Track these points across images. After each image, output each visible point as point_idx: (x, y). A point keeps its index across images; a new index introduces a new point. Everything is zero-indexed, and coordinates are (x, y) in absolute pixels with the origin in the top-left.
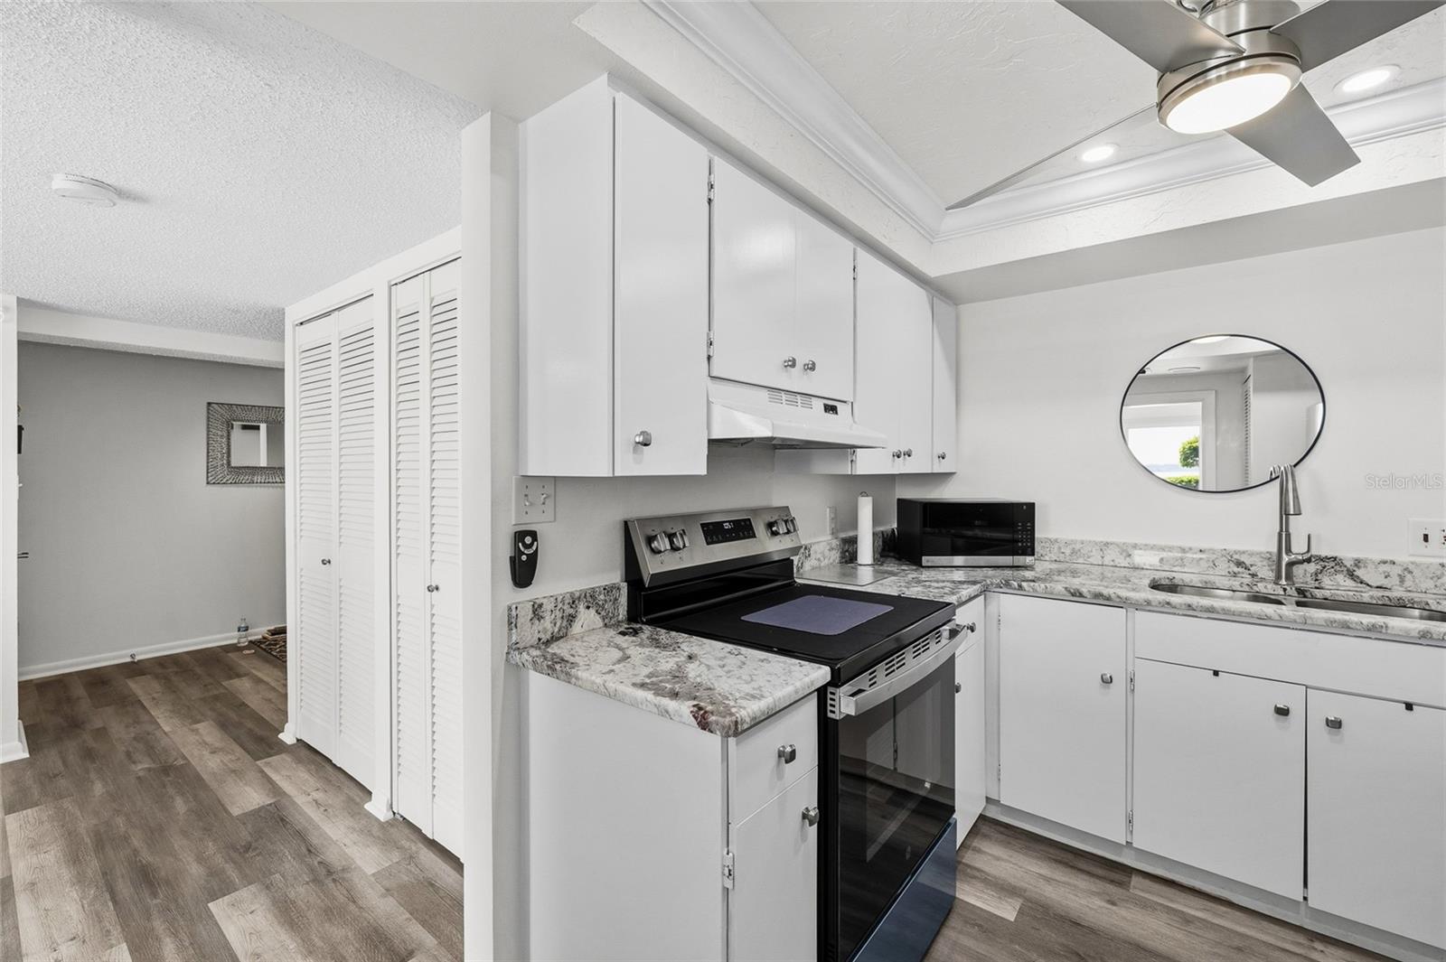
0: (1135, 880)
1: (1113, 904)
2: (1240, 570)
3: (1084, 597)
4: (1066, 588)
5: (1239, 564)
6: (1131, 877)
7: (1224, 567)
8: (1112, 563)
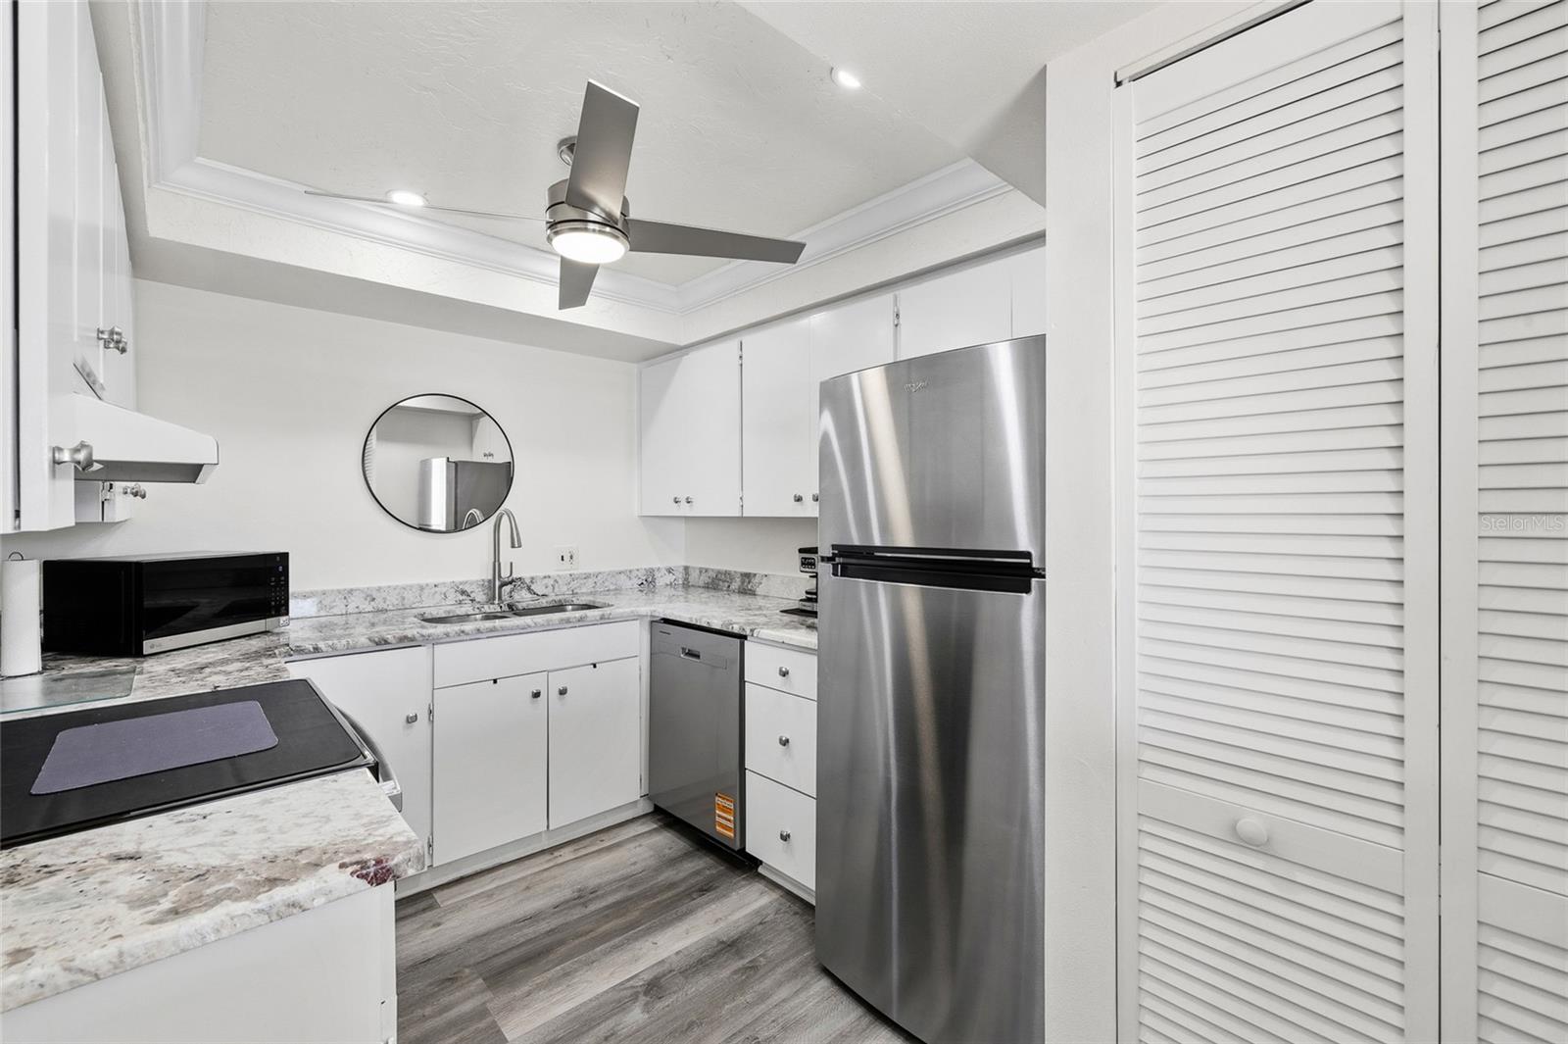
0: (438, 896)
1: (439, 924)
2: (464, 597)
3: (389, 643)
4: (370, 639)
5: (463, 592)
6: (433, 897)
7: (453, 597)
8: (357, 610)
